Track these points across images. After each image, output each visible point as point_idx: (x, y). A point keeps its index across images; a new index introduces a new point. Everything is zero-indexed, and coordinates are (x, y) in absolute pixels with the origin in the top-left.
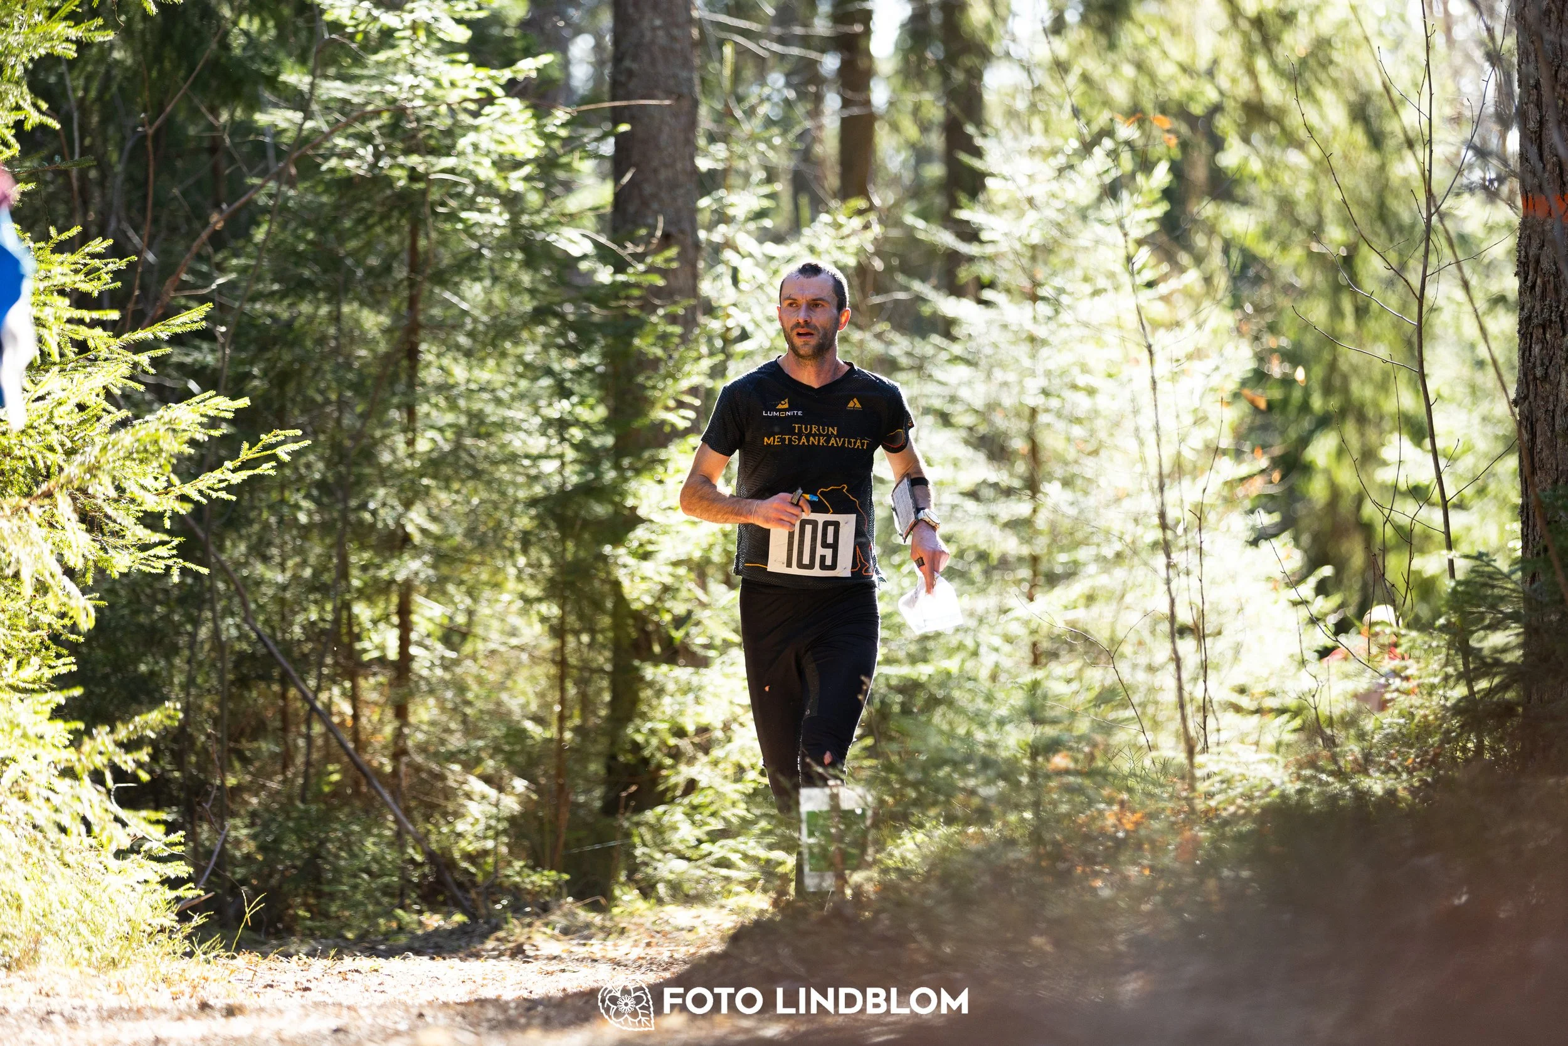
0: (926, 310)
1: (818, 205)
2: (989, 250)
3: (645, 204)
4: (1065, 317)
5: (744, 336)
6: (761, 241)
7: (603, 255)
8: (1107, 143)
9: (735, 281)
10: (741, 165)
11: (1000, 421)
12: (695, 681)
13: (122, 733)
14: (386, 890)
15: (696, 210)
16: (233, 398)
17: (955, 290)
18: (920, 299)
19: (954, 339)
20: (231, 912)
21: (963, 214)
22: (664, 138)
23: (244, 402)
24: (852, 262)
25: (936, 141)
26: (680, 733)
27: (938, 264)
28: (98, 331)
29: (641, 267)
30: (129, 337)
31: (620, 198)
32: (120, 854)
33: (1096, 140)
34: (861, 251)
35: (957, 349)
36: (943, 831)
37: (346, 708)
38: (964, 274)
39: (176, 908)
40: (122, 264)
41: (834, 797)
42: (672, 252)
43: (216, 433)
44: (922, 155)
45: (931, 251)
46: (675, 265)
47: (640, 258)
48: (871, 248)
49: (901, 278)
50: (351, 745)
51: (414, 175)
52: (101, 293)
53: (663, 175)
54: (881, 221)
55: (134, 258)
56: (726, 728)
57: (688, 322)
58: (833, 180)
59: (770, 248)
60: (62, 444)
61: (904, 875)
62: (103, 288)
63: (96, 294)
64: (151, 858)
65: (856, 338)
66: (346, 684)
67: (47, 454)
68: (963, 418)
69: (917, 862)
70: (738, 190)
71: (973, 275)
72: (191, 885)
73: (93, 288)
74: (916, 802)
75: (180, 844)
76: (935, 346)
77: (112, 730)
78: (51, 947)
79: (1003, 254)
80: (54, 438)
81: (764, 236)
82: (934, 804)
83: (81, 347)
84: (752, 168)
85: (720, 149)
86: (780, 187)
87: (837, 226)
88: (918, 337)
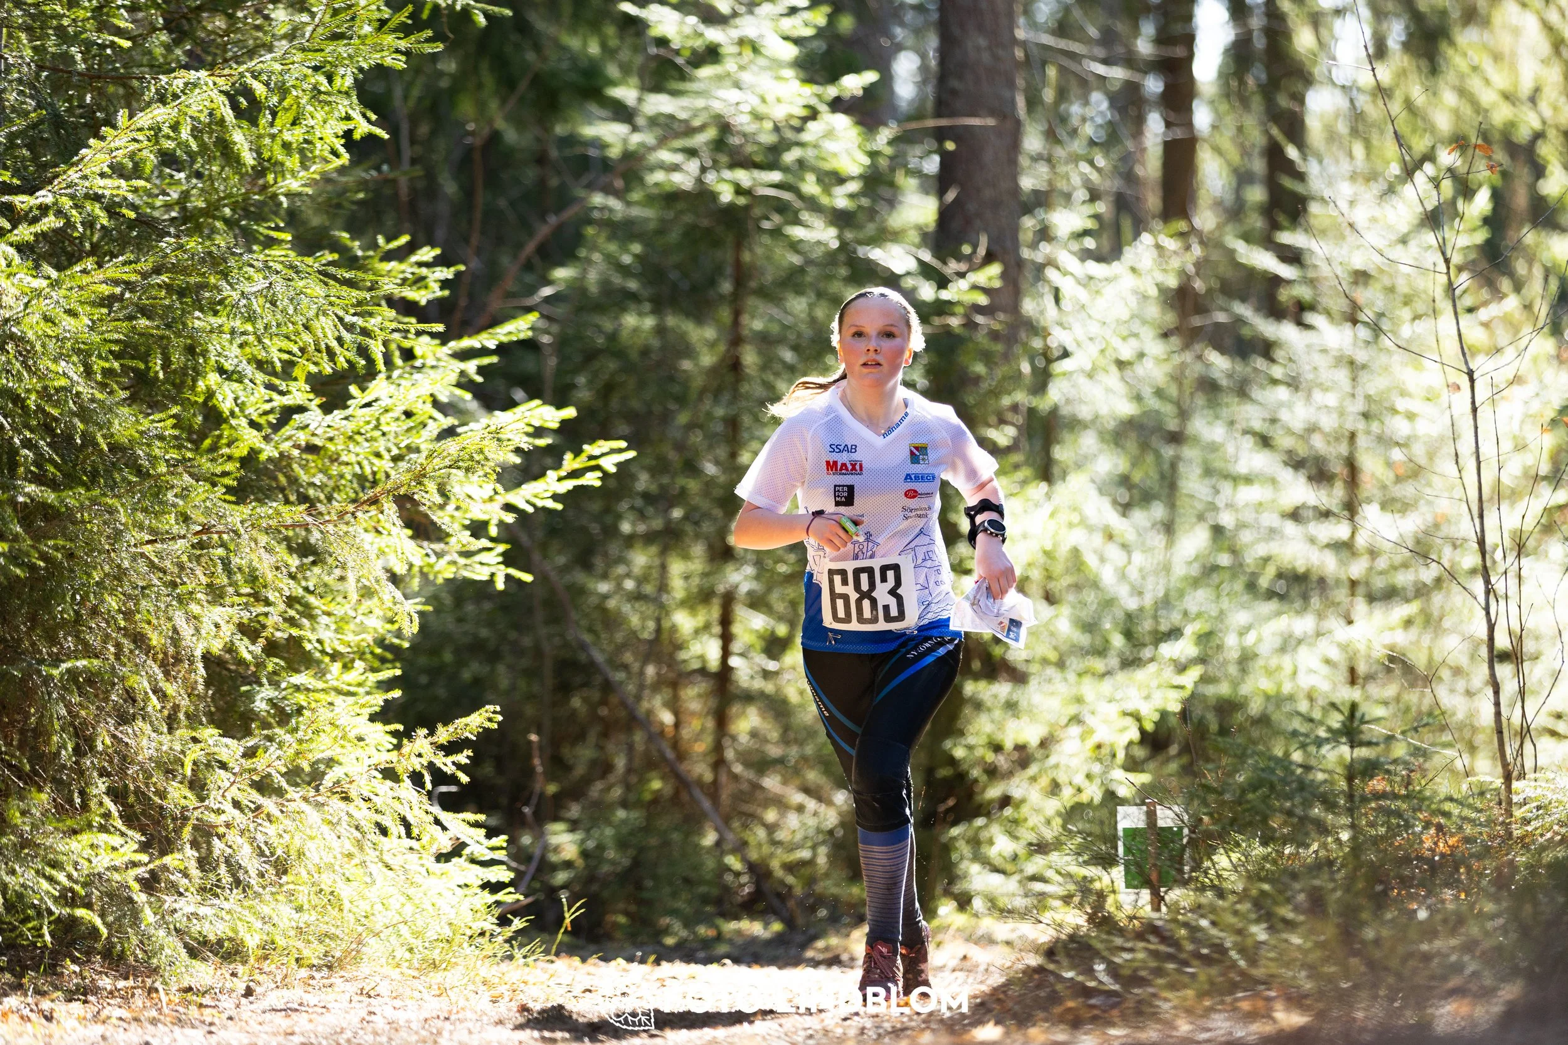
0: (1246, 332)
1: (1140, 226)
2: (1311, 274)
3: (968, 222)
4: (1386, 342)
5: (1066, 354)
6: (1083, 260)
7: (926, 271)
8: (1428, 168)
9: (1057, 300)
10: (1062, 185)
11: (1318, 443)
12: (1015, 697)
13: (444, 734)
14: (705, 900)
15: (1015, 229)
16: (559, 406)
17: (1276, 312)
18: (1240, 321)
19: (1273, 361)
20: (550, 916)
21: (1286, 238)
22: (988, 156)
23: (570, 412)
24: (1173, 282)
25: (1259, 166)
26: (997, 748)
27: (1259, 288)
28: (425, 339)
29: (963, 284)
30: (454, 345)
31: (944, 215)
32: (443, 857)
33: (1418, 165)
34: (1182, 273)
35: (1277, 372)
36: (1259, 850)
37: (667, 718)
38: (1284, 295)
39: (497, 912)
40: (448, 273)
41: (1151, 816)
42: (995, 269)
43: (542, 442)
44: (1243, 178)
45: (1251, 274)
46: (997, 284)
47: (962, 275)
48: (1191, 269)
49: (1221, 300)
50: (670, 754)
51: (739, 190)
52: (429, 302)
53: (988, 193)
54: (1202, 243)
55: (462, 268)
56: (1044, 744)
57: (1010, 339)
58: (1153, 201)
59: (1092, 267)
60: (389, 451)
61: (1221, 893)
62: (431, 296)
63: (423, 302)
64: (473, 861)
65: (1177, 359)
66: (667, 693)
67: (375, 460)
68: (1285, 442)
69: (1235, 882)
70: (1060, 209)
71: (1293, 297)
72: (512, 889)
73: (421, 297)
74: (1233, 821)
75: (502, 848)
76: (1255, 369)
77: (432, 733)
78: (373, 947)
79: (1326, 278)
80: (381, 445)
81: (1086, 255)
82: (1250, 824)
83: (408, 355)
84: (1075, 189)
85: (1043, 169)
86: (1101, 207)
87: (1158, 247)
88: (1238, 359)
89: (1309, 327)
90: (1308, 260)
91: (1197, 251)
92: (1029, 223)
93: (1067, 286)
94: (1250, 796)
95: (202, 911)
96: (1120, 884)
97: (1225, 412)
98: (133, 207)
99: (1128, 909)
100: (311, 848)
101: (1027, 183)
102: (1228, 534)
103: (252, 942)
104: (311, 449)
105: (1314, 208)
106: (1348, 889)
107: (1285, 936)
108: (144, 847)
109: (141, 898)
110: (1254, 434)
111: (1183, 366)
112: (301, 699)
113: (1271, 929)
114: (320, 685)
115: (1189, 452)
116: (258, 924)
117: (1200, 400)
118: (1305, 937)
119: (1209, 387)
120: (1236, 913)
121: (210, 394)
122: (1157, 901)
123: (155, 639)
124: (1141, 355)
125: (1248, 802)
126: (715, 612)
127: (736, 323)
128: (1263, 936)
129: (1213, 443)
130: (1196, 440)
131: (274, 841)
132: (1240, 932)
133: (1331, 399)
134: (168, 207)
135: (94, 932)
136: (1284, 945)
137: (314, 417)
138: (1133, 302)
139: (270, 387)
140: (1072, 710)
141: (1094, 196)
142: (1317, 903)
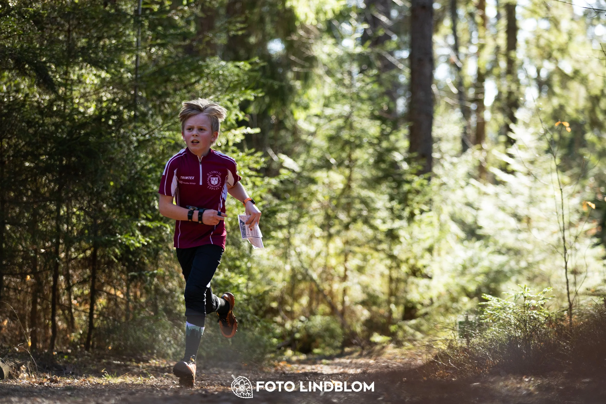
1: (468, 147)
4: (538, 182)
6: (452, 157)
7: (406, 159)
9: (443, 168)
17: (507, 172)
19: (506, 187)
21: (510, 150)
38: (509, 168)
41: (467, 318)
44: (499, 133)
48: (482, 159)
53: (423, 138)
58: (472, 139)
70: (444, 143)
89: (516, 177)
90: (516, 157)
91: (484, 155)
92: (435, 146)
93: (446, 165)
96: (457, 338)
99: (459, 345)
101: (435, 135)
126: (342, 258)
127: (350, 175)
141: (455, 140)
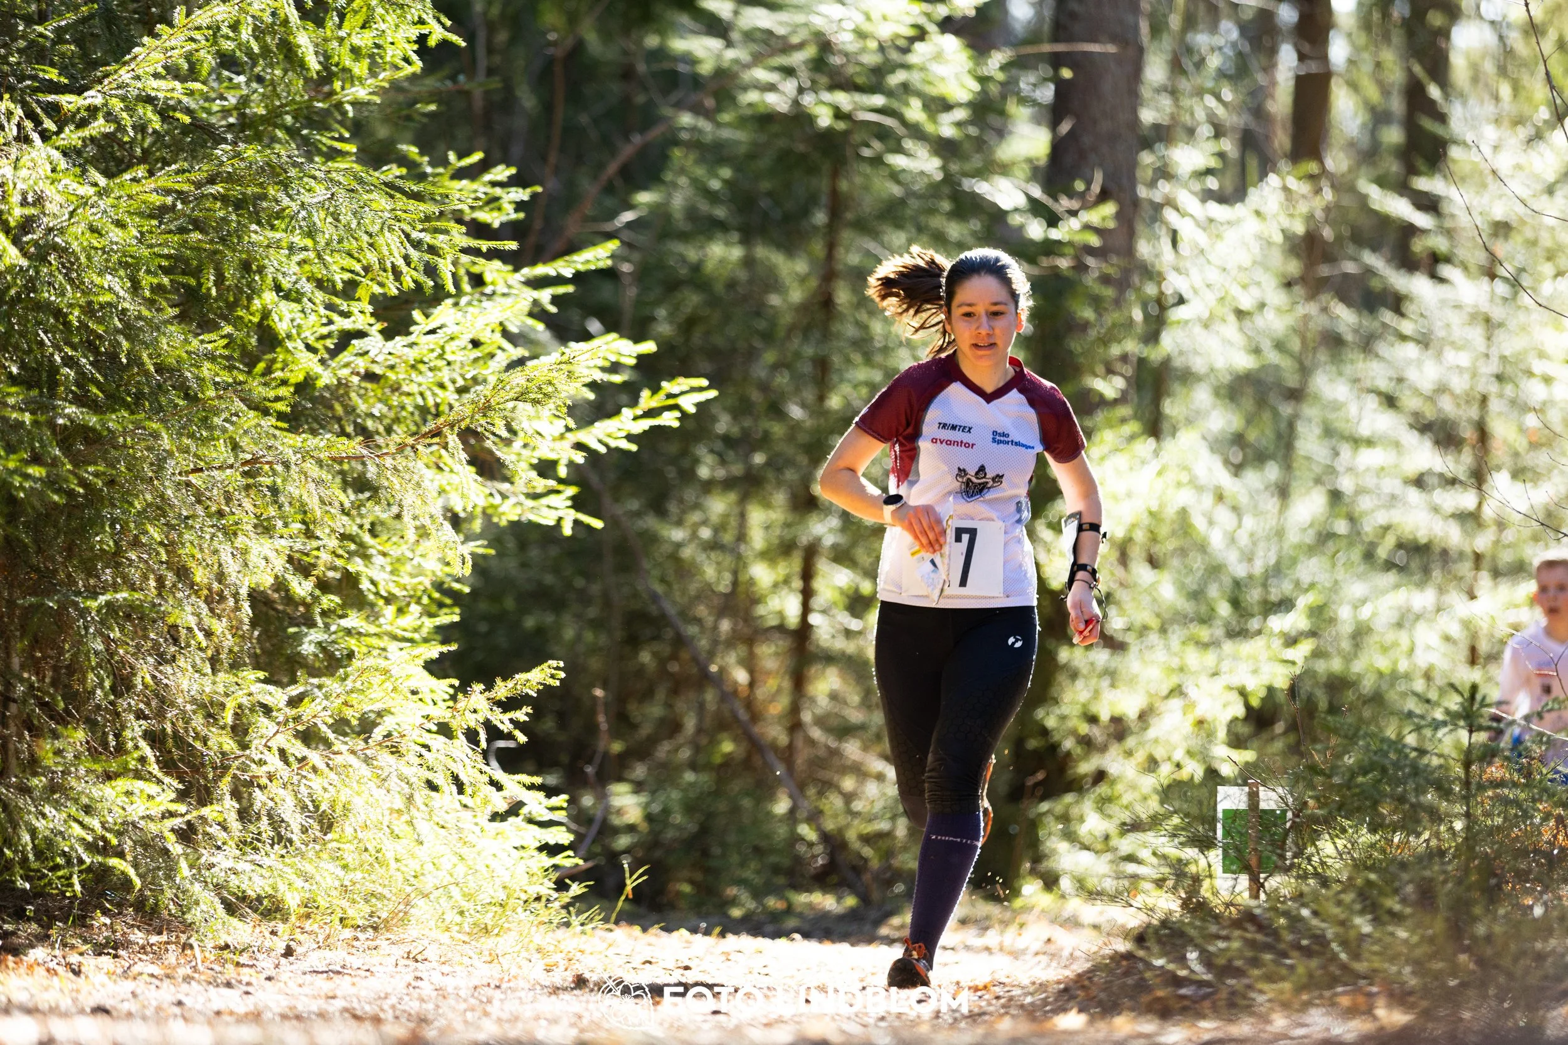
0: (1375, 284)
1: (1267, 166)
2: (1448, 224)
3: (1082, 155)
4: (1525, 299)
5: (1181, 301)
6: (1204, 201)
7: (1036, 208)
9: (1174, 243)
10: (1186, 118)
11: (1447, 405)
12: (1113, 665)
13: (502, 689)
14: (776, 870)
15: (1133, 165)
16: (637, 340)
17: (1408, 263)
18: (1369, 272)
19: (1402, 315)
20: (611, 882)
21: (1422, 184)
22: (1107, 85)
23: (649, 347)
24: (1299, 228)
25: (1397, 105)
26: (1093, 719)
27: (1392, 237)
28: (497, 264)
29: (1074, 223)
30: (528, 272)
31: (1058, 148)
32: (495, 817)
34: (1310, 218)
35: (1407, 327)
36: (1365, 837)
37: (741, 676)
38: (1418, 246)
39: (554, 876)
40: (523, 195)
41: (1253, 797)
42: (1109, 209)
43: (617, 379)
44: (1378, 117)
45: (1384, 221)
46: (1111, 225)
47: (1074, 213)
48: (1319, 215)
49: (1351, 249)
50: (743, 715)
51: (839, 114)
52: (502, 224)
53: (1105, 126)
54: (1333, 186)
55: (539, 189)
56: (1143, 716)
57: (1122, 284)
58: (1282, 139)
59: (1215, 209)
60: (454, 382)
61: (1325, 882)
62: (504, 219)
63: (496, 225)
64: (531, 821)
65: (1302, 309)
66: (742, 650)
67: (437, 390)
68: (1410, 402)
69: (1338, 869)
70: (1181, 144)
71: (1427, 248)
72: (570, 853)
73: (494, 219)
74: (1341, 807)
75: (562, 808)
76: (1385, 325)
77: (489, 687)
78: (422, 909)
79: (1464, 229)
80: (445, 375)
81: (1208, 195)
82: (1359, 809)
83: (478, 280)
84: (1198, 124)
85: (1166, 102)
86: (1228, 145)
87: (1285, 189)
88: (1365, 313)
89: (1442, 281)
90: (1445, 208)
91: (1328, 195)
92: (1147, 158)
93: (1186, 229)
94: (1360, 779)
95: (241, 866)
96: (1218, 868)
97: (1348, 369)
98: (188, 111)
99: (1225, 896)
100: (358, 803)
101: (1147, 116)
102: (1347, 500)
103: (292, 901)
104: (370, 377)
105: (1454, 152)
106: (1459, 882)
107: (1390, 928)
108: (182, 796)
109: (176, 848)
110: (1379, 393)
111: (1306, 318)
112: (352, 643)
113: (1376, 921)
114: (373, 629)
115: (1310, 411)
116: (299, 883)
117: (1323, 356)
118: (1413, 931)
119: (1334, 342)
120: (1339, 903)
121: (266, 314)
122: (1256, 886)
123: (200, 576)
124: (1262, 306)
125: (1358, 786)
126: (795, 564)
127: (830, 256)
128: (1367, 929)
129: (1335, 401)
130: (1317, 398)
131: (319, 794)
132: (1343, 923)
133: (1463, 359)
134: (225, 112)
135: (126, 884)
136: (1388, 939)
137: (375, 343)
138: (1255, 247)
139: (330, 307)
140: (1174, 680)
141: (1219, 132)
142: (1426, 896)
